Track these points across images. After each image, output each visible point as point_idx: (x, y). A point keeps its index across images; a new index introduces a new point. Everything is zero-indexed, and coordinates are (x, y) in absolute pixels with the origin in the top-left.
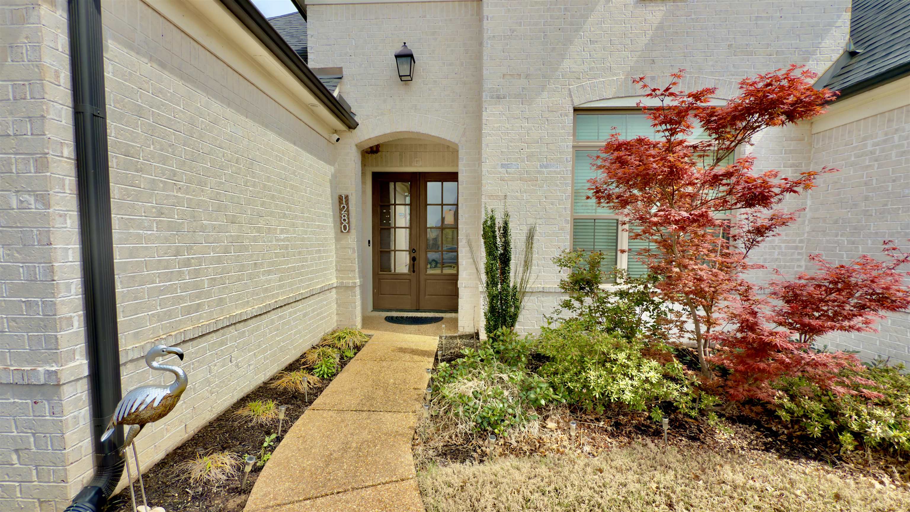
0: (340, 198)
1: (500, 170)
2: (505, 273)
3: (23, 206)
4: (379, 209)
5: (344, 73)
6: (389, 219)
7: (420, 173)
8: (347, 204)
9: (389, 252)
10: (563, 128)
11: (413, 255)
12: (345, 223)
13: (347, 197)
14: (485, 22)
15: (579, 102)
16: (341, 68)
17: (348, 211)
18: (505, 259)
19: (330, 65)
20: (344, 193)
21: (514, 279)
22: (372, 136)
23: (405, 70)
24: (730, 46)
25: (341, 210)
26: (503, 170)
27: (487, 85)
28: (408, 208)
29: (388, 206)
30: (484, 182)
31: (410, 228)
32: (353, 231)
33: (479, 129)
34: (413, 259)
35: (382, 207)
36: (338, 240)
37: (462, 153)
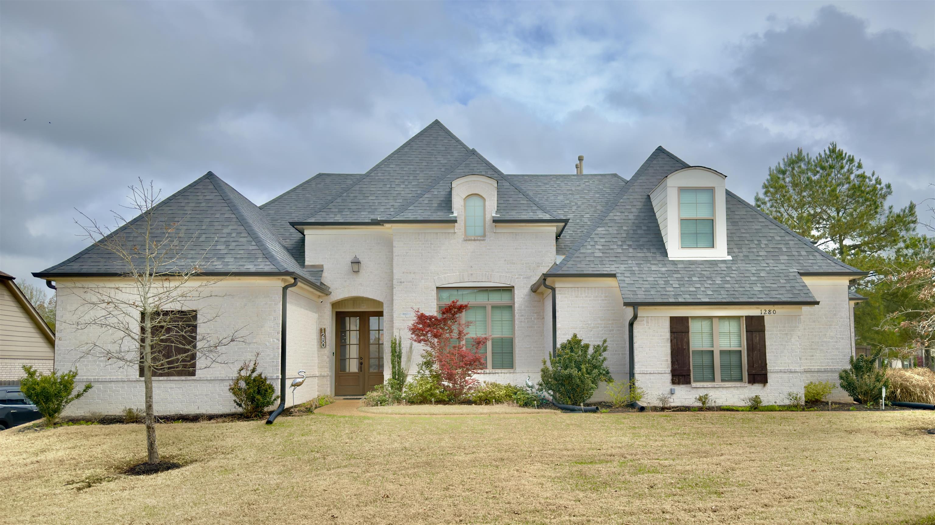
0: (321, 330)
1: (402, 316)
2: (399, 363)
3: (273, 341)
4: (340, 333)
5: (324, 267)
6: (345, 340)
7: (365, 312)
8: (325, 333)
9: (345, 360)
10: (432, 296)
11: (361, 361)
12: (323, 343)
13: (325, 329)
14: (394, 248)
15: (438, 285)
16: (323, 265)
17: (325, 336)
18: (400, 357)
19: (317, 264)
20: (323, 327)
21: (403, 365)
22: (339, 298)
23: (356, 267)
24: (505, 260)
25: (321, 336)
26: (404, 316)
27: (396, 277)
28: (358, 332)
29: (345, 332)
30: (394, 322)
31: (359, 344)
32: (327, 347)
33: (392, 295)
34: (361, 364)
35: (342, 332)
36: (318, 351)
37: (385, 306)
